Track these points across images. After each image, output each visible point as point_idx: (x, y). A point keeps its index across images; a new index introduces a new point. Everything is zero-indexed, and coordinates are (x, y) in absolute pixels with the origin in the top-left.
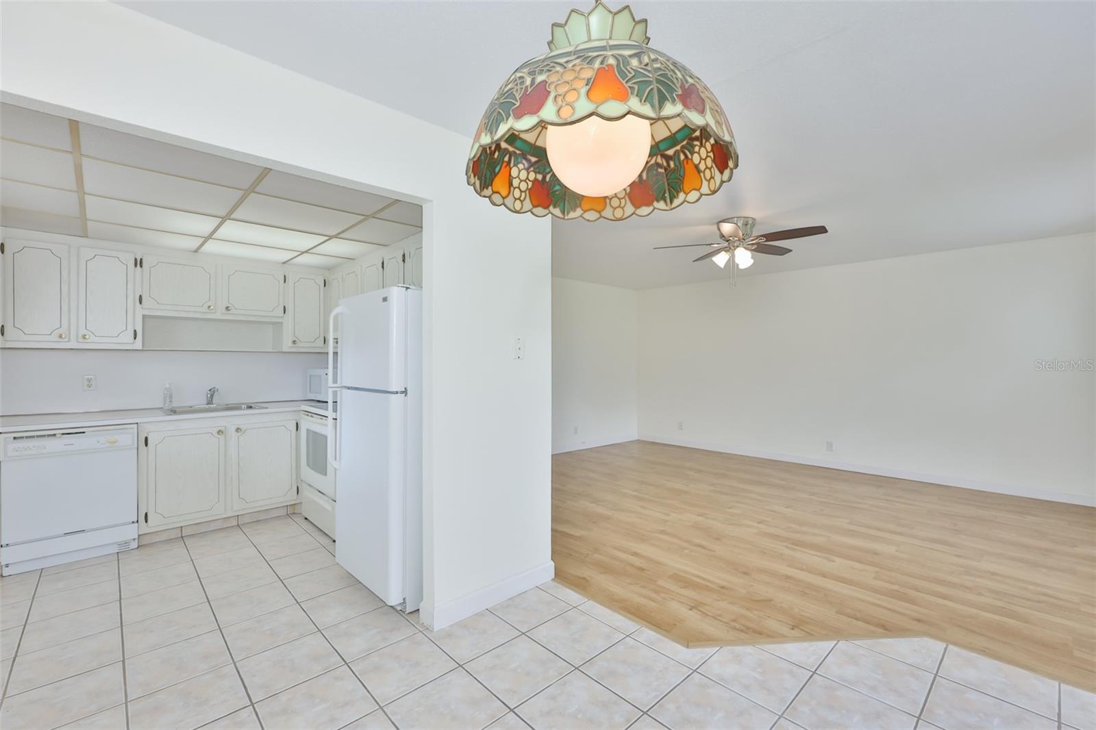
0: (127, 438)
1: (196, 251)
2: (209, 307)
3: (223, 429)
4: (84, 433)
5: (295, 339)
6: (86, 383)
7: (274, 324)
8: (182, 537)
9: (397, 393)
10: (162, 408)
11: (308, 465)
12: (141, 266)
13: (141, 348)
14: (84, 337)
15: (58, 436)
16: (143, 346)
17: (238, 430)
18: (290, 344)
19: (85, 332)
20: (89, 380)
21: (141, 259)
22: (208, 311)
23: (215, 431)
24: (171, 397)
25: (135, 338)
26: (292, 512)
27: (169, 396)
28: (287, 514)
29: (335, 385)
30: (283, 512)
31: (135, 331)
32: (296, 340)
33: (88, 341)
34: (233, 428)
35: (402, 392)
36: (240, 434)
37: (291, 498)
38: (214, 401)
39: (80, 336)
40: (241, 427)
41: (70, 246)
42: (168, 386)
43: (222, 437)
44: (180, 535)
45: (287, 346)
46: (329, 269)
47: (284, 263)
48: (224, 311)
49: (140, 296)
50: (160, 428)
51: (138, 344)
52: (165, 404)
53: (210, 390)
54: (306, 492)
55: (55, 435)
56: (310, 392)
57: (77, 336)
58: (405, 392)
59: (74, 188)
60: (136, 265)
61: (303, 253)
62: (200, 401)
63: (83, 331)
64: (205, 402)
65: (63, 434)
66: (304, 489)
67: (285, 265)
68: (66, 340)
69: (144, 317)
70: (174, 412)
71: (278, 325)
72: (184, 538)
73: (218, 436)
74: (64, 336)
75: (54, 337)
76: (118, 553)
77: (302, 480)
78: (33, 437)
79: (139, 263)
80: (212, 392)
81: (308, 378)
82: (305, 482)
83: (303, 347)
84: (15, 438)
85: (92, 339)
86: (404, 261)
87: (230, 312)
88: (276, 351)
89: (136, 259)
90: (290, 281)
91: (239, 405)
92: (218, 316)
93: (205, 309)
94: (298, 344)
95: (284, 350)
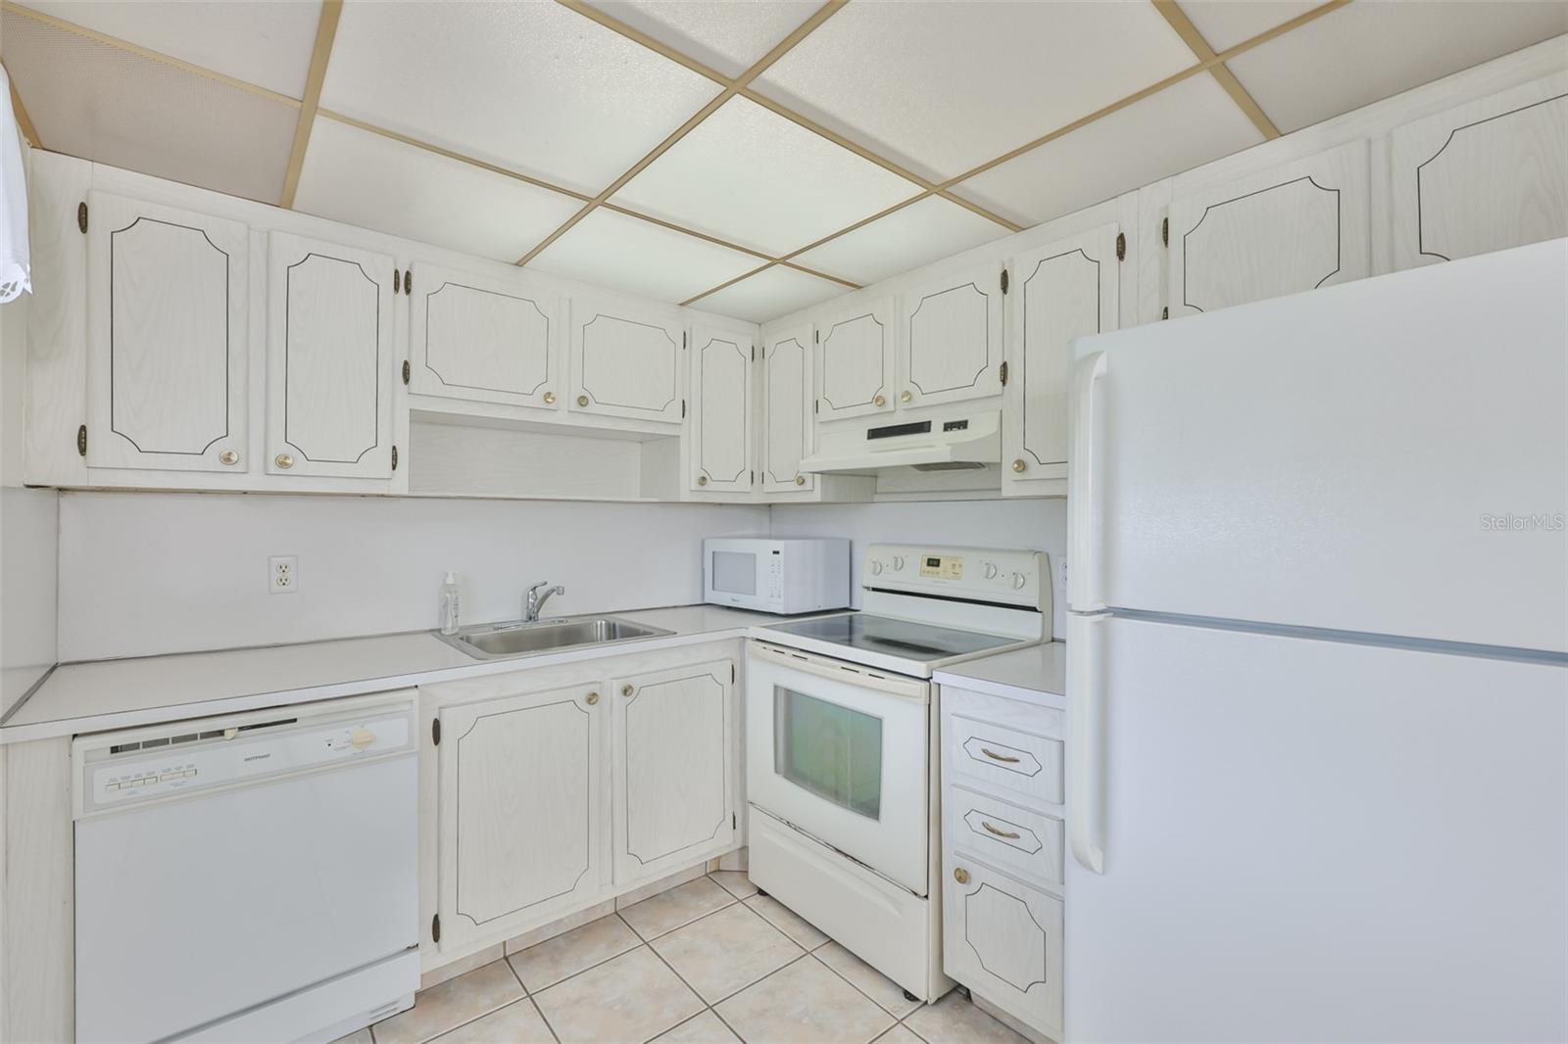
1: (519, 264)
2: (546, 396)
3: (594, 689)
4: (290, 721)
5: (703, 474)
6: (277, 575)
7: (644, 439)
8: (506, 958)
10: (439, 630)
11: (777, 769)
12: (408, 291)
13: (404, 491)
14: (283, 464)
15: (229, 734)
16: (410, 486)
17: (626, 691)
18: (694, 485)
19: (285, 449)
20: (283, 567)
21: (408, 273)
22: (545, 406)
23: (580, 695)
24: (455, 605)
25: (394, 467)
27: (451, 604)
28: (706, 874)
30: (699, 871)
31: (394, 449)
32: (706, 475)
33: (292, 473)
34: (617, 687)
36: (631, 699)
37: (716, 844)
39: (272, 458)
40: (636, 683)
41: (249, 228)
42: (450, 580)
43: (593, 709)
44: (502, 957)
45: (687, 490)
47: (681, 304)
48: (574, 406)
49: (406, 363)
51: (400, 483)
52: (444, 620)
53: (536, 589)
54: (764, 835)
55: (222, 732)
57: (265, 459)
60: (396, 289)
61: (774, 262)
63: (278, 447)
65: (241, 729)
67: (684, 308)
68: (239, 468)
69: (413, 415)
71: (669, 443)
72: (513, 963)
73: (587, 708)
74: (234, 458)
75: (211, 461)
77: (749, 801)
79: (402, 282)
82: (763, 809)
83: (716, 492)
84: (114, 750)
85: (300, 465)
86: (1121, 255)
87: (585, 410)
88: (657, 500)
89: (396, 272)
90: (696, 344)
91: (586, 620)
92: (561, 418)
93: (537, 400)
94: (710, 486)
95: (682, 500)
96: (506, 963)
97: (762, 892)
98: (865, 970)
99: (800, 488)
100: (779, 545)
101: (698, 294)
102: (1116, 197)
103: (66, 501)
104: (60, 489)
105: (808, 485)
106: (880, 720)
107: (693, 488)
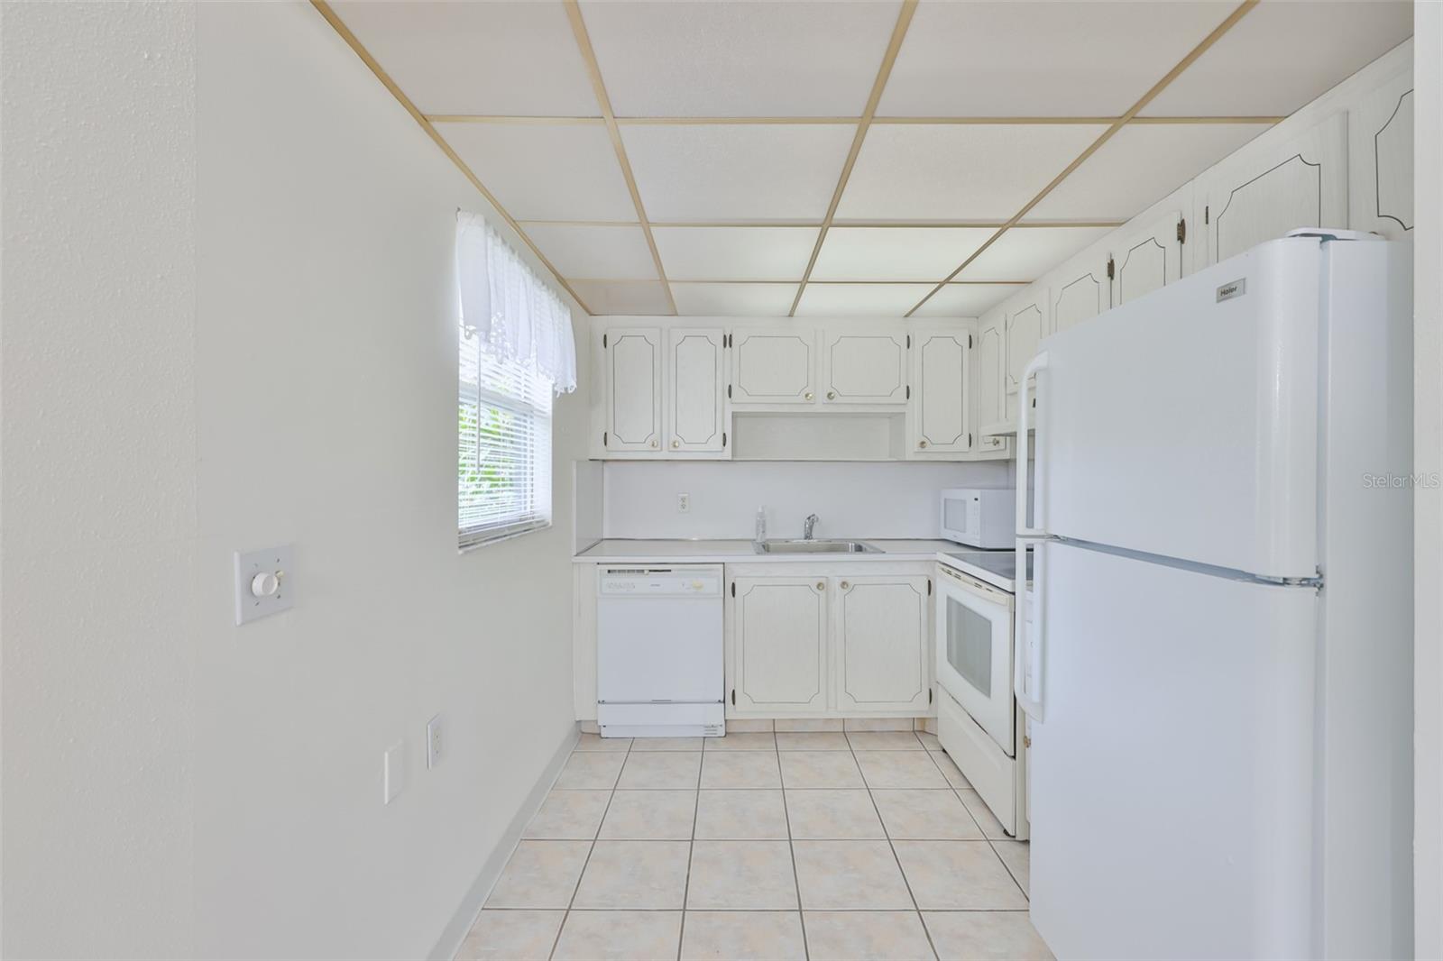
0: (713, 584)
1: (791, 315)
2: (807, 396)
3: (823, 580)
4: (670, 571)
5: (924, 439)
6: (681, 503)
7: (891, 416)
9: (1286, 582)
10: (754, 540)
11: (950, 661)
12: (731, 346)
13: (730, 458)
14: (675, 445)
15: (646, 572)
16: (733, 456)
17: (844, 584)
18: (917, 448)
19: (676, 438)
20: (683, 499)
21: (731, 336)
22: (806, 401)
23: (814, 584)
24: (764, 526)
25: (724, 445)
26: (921, 730)
27: (762, 525)
28: (914, 731)
29: (1030, 532)
30: (907, 727)
31: (724, 435)
32: (926, 440)
33: (679, 449)
34: (838, 582)
35: (1304, 582)
36: (846, 591)
37: (920, 707)
38: (814, 535)
39: (671, 443)
40: (851, 581)
41: (661, 330)
42: (760, 510)
43: (822, 593)
44: (772, 730)
45: (912, 451)
46: (977, 315)
47: (906, 316)
48: (826, 400)
49: (730, 386)
50: (750, 570)
51: (727, 454)
52: (757, 534)
53: (809, 518)
54: (944, 705)
55: (643, 571)
56: (945, 527)
57: (669, 444)
58: (1316, 583)
59: (636, 219)
60: (725, 346)
61: (941, 284)
62: (796, 534)
63: (673, 437)
64: (803, 536)
65: (650, 571)
66: (940, 695)
67: (908, 318)
68: (659, 448)
69: (735, 416)
70: (766, 548)
71: (897, 418)
72: (777, 735)
73: (817, 591)
74: (656, 444)
75: (648, 446)
76: (705, 738)
77: (937, 682)
78: (624, 571)
79: (728, 341)
80: (812, 520)
81: (943, 503)
82: (942, 686)
83: (935, 452)
84: (609, 571)
85: (683, 447)
86: (1181, 238)
87: (833, 401)
88: (895, 460)
89: (725, 336)
90: (916, 344)
91: (844, 543)
92: (819, 408)
93: (802, 399)
94: (929, 447)
95: (907, 459)
96: (774, 734)
97: (944, 751)
98: (986, 810)
99: (995, 448)
100: (977, 493)
101: (914, 306)
102: (1193, 179)
103: (606, 465)
104: (604, 461)
105: (1002, 445)
106: (990, 622)
107: (916, 450)
